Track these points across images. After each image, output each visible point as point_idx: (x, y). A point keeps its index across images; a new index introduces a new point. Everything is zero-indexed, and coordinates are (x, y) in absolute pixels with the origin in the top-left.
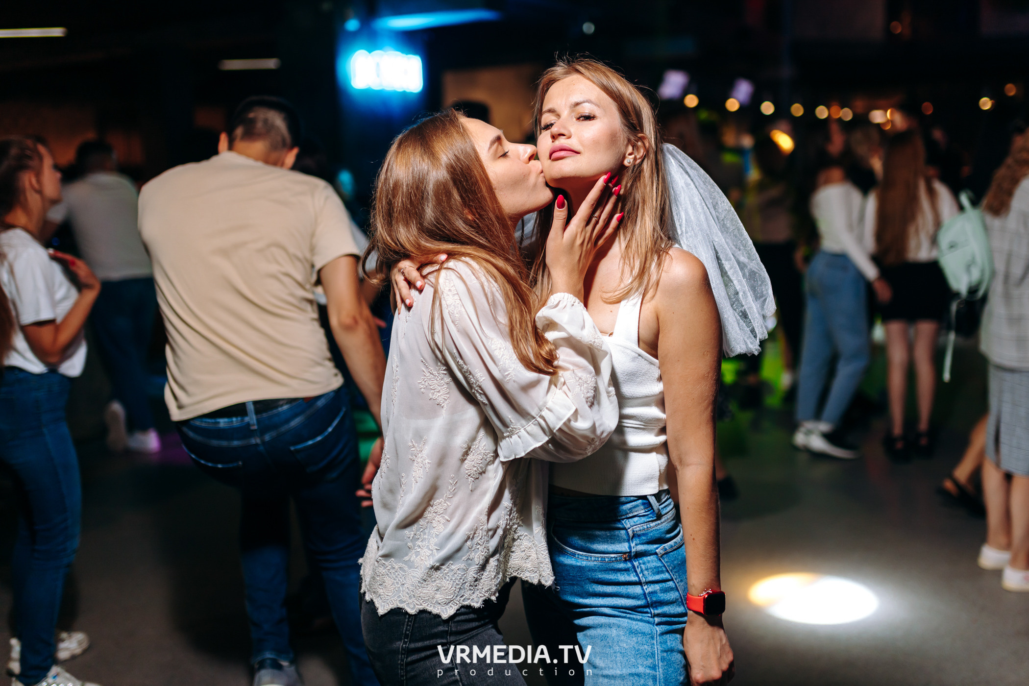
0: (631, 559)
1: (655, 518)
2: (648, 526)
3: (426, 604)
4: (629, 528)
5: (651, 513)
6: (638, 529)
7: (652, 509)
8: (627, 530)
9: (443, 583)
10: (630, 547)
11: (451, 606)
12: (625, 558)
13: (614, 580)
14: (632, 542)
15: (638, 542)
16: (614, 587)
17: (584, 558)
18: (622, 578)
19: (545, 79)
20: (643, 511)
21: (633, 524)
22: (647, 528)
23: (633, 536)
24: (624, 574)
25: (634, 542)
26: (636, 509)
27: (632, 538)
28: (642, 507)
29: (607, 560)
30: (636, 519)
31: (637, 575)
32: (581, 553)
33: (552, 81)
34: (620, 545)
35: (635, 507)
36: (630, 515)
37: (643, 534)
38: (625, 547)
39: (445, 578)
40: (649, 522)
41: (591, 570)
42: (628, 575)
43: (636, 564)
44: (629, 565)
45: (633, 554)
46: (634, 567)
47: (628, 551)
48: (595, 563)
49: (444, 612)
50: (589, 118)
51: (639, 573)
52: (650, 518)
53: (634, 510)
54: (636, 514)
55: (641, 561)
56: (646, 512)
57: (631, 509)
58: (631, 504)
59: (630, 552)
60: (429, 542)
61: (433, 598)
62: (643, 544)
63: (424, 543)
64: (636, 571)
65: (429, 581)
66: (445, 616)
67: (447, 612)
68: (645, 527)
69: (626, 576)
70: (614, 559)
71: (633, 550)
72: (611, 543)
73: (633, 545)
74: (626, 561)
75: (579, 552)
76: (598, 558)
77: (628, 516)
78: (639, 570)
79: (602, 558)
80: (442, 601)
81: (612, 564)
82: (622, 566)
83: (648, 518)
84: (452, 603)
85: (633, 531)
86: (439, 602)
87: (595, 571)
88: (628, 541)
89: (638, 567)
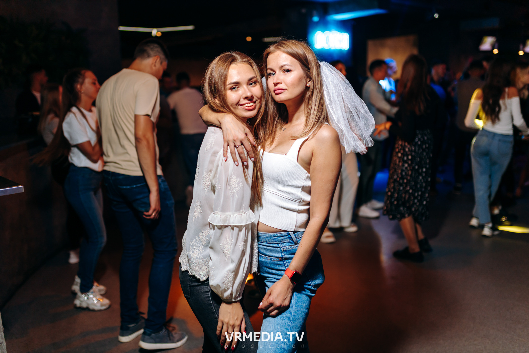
0: (283, 260)
1: (294, 244)
2: (291, 247)
3: (195, 273)
4: (282, 248)
5: (292, 242)
6: (286, 248)
7: (293, 240)
8: (281, 248)
9: (203, 266)
10: (282, 256)
11: (205, 277)
12: (280, 260)
13: (276, 268)
14: (283, 253)
15: (286, 254)
16: (276, 271)
17: (264, 258)
18: (279, 268)
19: (265, 53)
20: (289, 241)
21: (284, 246)
22: (290, 248)
23: (284, 251)
24: (280, 266)
25: (284, 253)
26: (285, 240)
27: (283, 252)
28: (288, 239)
29: (272, 259)
30: (285, 244)
31: (285, 267)
32: (263, 255)
33: (268, 54)
34: (278, 254)
35: (285, 239)
36: (283, 242)
37: (288, 250)
38: (280, 255)
39: (204, 264)
40: (291, 245)
41: (266, 263)
42: (282, 267)
43: (285, 262)
44: (282, 263)
45: (283, 259)
46: (284, 263)
47: (281, 257)
48: (268, 260)
49: (201, 278)
50: (288, 71)
51: (286, 266)
52: (292, 244)
53: (284, 240)
54: (285, 242)
55: (287, 262)
56: (290, 241)
57: (283, 239)
58: (283, 237)
59: (282, 257)
60: (199, 247)
61: (198, 272)
62: (288, 254)
63: (197, 248)
64: (285, 266)
65: (197, 264)
66: (202, 280)
67: (203, 278)
68: (289, 247)
69: (281, 267)
70: (275, 259)
71: (283, 257)
72: (274, 253)
73: (283, 255)
74: (280, 261)
75: (262, 255)
76: (269, 258)
77: (281, 242)
78: (286, 265)
79: (271, 258)
80: (201, 273)
81: (275, 261)
82: (279, 263)
83: (291, 244)
84: (206, 275)
85: (283, 249)
86: (200, 274)
87: (268, 263)
88: (281, 253)
89: (286, 264)
